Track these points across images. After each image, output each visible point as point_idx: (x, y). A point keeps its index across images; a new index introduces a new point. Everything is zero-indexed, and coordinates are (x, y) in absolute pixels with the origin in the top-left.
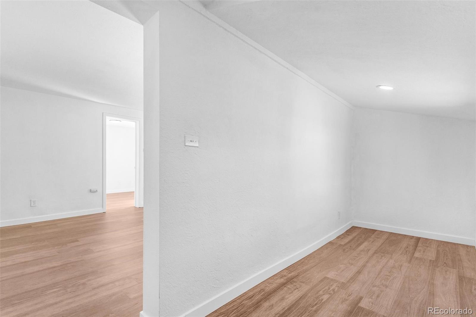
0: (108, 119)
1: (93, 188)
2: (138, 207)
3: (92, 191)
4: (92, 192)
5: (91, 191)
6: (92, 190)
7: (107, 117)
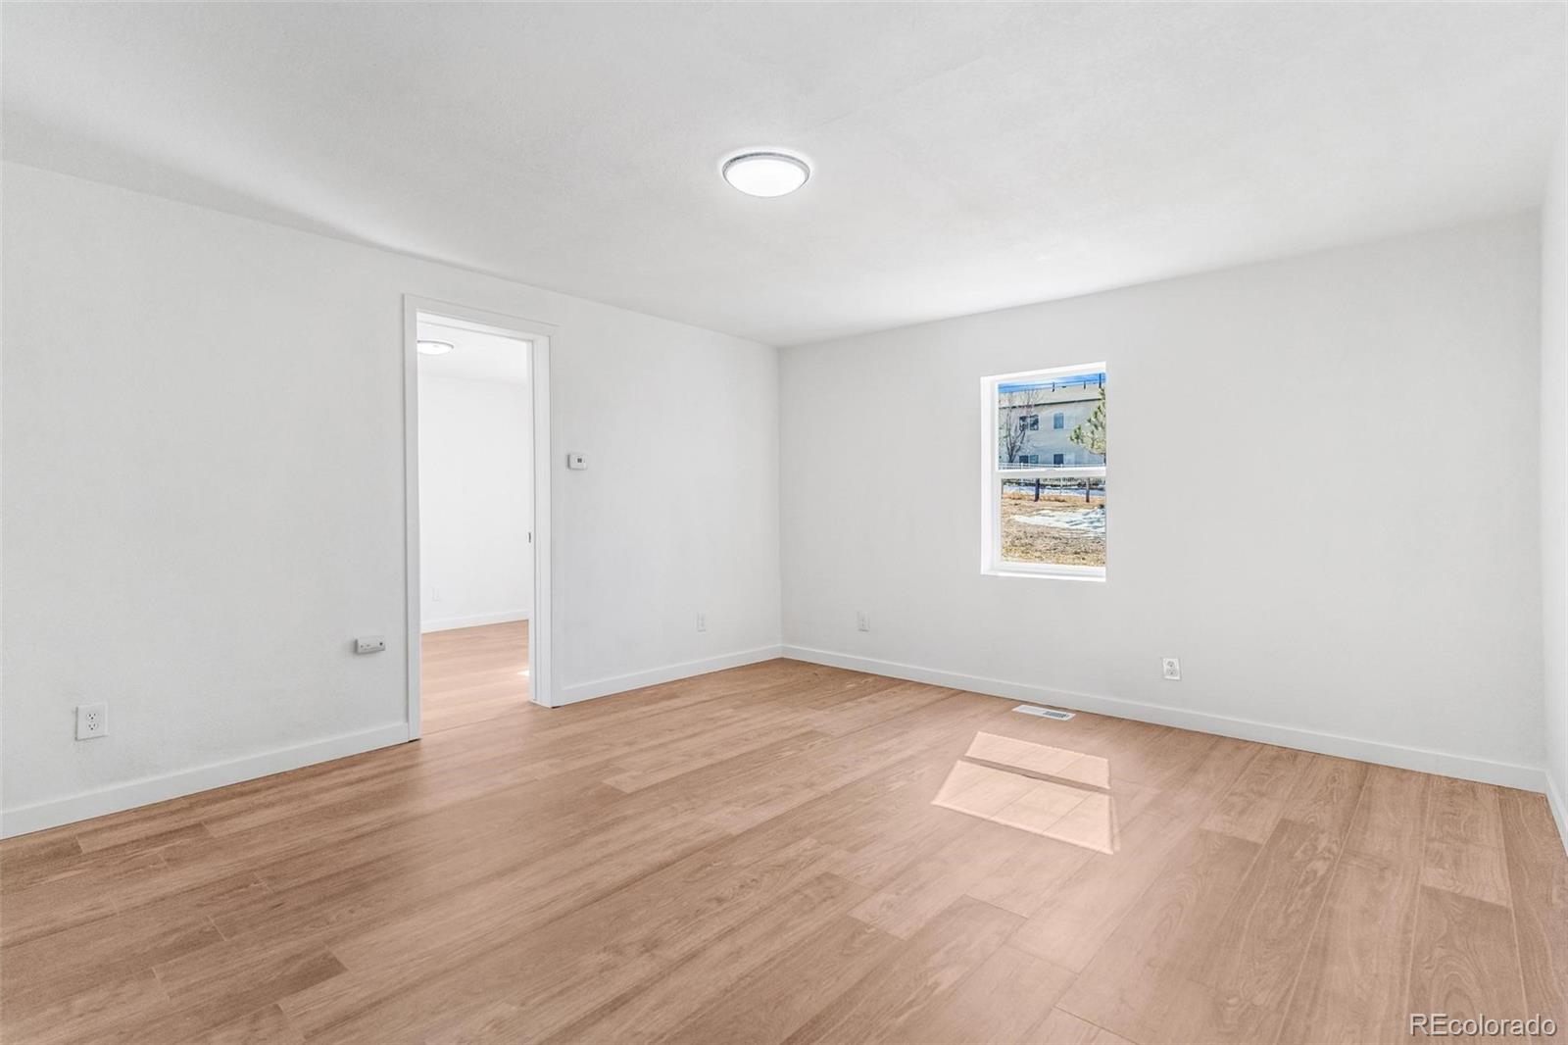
0: (425, 323)
1: (367, 636)
2: (550, 706)
3: (360, 650)
4: (364, 653)
5: (355, 648)
6: (360, 643)
7: (420, 316)
